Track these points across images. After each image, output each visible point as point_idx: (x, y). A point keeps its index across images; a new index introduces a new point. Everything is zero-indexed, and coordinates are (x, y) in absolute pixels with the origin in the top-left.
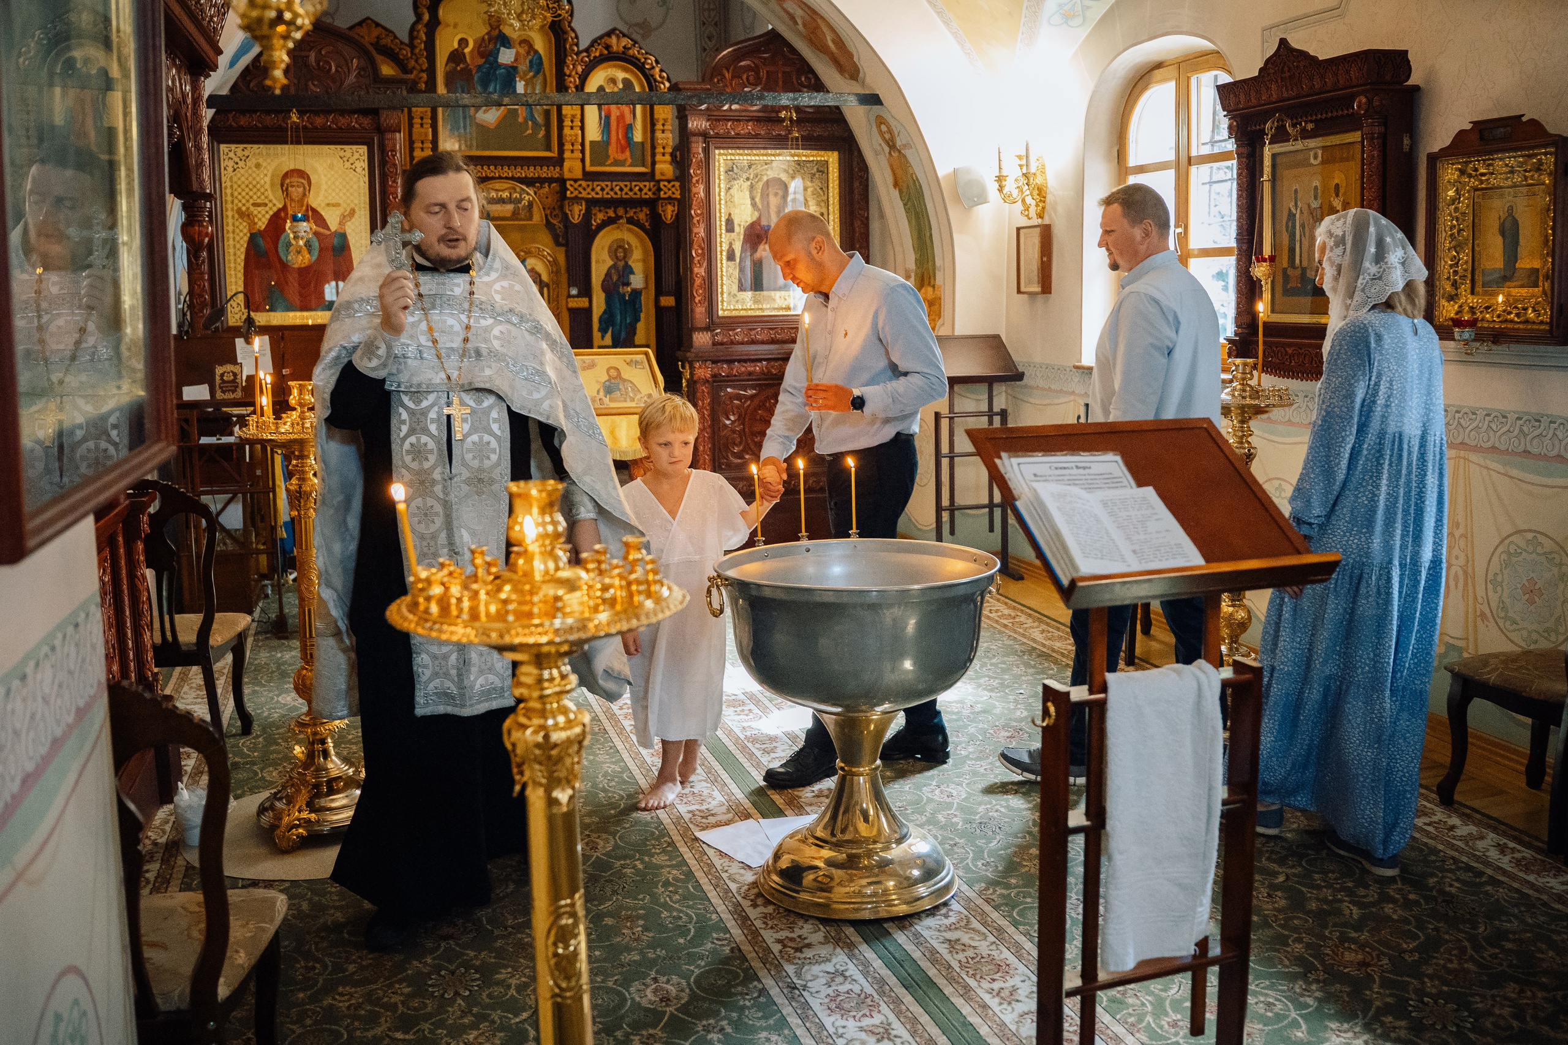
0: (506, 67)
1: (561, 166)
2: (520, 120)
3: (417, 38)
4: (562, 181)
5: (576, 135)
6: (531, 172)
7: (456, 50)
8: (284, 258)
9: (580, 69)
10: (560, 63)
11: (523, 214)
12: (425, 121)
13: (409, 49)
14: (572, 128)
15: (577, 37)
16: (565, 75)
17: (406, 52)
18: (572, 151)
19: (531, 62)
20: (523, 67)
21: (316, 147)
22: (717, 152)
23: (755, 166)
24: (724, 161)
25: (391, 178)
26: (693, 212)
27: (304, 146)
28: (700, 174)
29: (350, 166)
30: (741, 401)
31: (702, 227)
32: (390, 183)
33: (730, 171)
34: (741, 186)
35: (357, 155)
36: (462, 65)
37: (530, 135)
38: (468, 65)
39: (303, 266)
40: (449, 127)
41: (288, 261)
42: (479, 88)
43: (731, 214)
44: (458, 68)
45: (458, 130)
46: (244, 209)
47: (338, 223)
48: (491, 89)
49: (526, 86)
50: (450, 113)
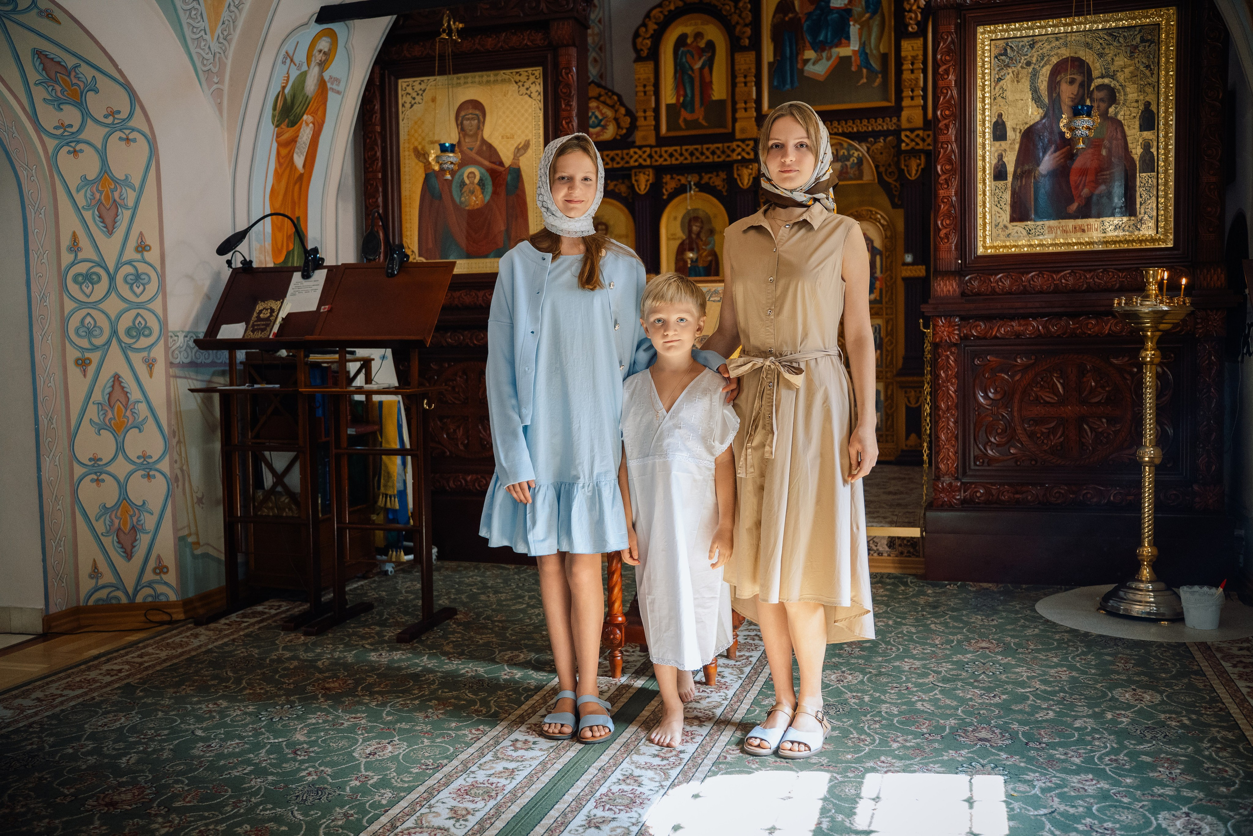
0: (838, 10)
1: (899, 117)
2: (853, 69)
4: (897, 133)
5: (917, 79)
6: (864, 126)
8: (457, 200)
9: (922, 2)
12: (748, 79)
13: (732, 4)
14: (912, 71)
16: (905, 9)
18: (912, 98)
19: (867, 2)
20: (857, 9)
21: (492, 73)
22: (980, 29)
23: (1040, 44)
24: (992, 40)
25: (565, 100)
26: (939, 113)
27: (480, 73)
28: (950, 61)
29: (525, 91)
30: (1008, 375)
31: (952, 133)
32: (563, 106)
33: (1002, 55)
34: (1018, 74)
35: (532, 78)
36: (790, 15)
37: (864, 83)
38: (797, 13)
39: (476, 207)
40: (775, 84)
41: (461, 203)
42: (808, 38)
43: (1000, 115)
44: (787, 19)
45: (784, 86)
46: (420, 148)
47: (512, 157)
48: (821, 38)
49: (861, 30)
50: (777, 68)
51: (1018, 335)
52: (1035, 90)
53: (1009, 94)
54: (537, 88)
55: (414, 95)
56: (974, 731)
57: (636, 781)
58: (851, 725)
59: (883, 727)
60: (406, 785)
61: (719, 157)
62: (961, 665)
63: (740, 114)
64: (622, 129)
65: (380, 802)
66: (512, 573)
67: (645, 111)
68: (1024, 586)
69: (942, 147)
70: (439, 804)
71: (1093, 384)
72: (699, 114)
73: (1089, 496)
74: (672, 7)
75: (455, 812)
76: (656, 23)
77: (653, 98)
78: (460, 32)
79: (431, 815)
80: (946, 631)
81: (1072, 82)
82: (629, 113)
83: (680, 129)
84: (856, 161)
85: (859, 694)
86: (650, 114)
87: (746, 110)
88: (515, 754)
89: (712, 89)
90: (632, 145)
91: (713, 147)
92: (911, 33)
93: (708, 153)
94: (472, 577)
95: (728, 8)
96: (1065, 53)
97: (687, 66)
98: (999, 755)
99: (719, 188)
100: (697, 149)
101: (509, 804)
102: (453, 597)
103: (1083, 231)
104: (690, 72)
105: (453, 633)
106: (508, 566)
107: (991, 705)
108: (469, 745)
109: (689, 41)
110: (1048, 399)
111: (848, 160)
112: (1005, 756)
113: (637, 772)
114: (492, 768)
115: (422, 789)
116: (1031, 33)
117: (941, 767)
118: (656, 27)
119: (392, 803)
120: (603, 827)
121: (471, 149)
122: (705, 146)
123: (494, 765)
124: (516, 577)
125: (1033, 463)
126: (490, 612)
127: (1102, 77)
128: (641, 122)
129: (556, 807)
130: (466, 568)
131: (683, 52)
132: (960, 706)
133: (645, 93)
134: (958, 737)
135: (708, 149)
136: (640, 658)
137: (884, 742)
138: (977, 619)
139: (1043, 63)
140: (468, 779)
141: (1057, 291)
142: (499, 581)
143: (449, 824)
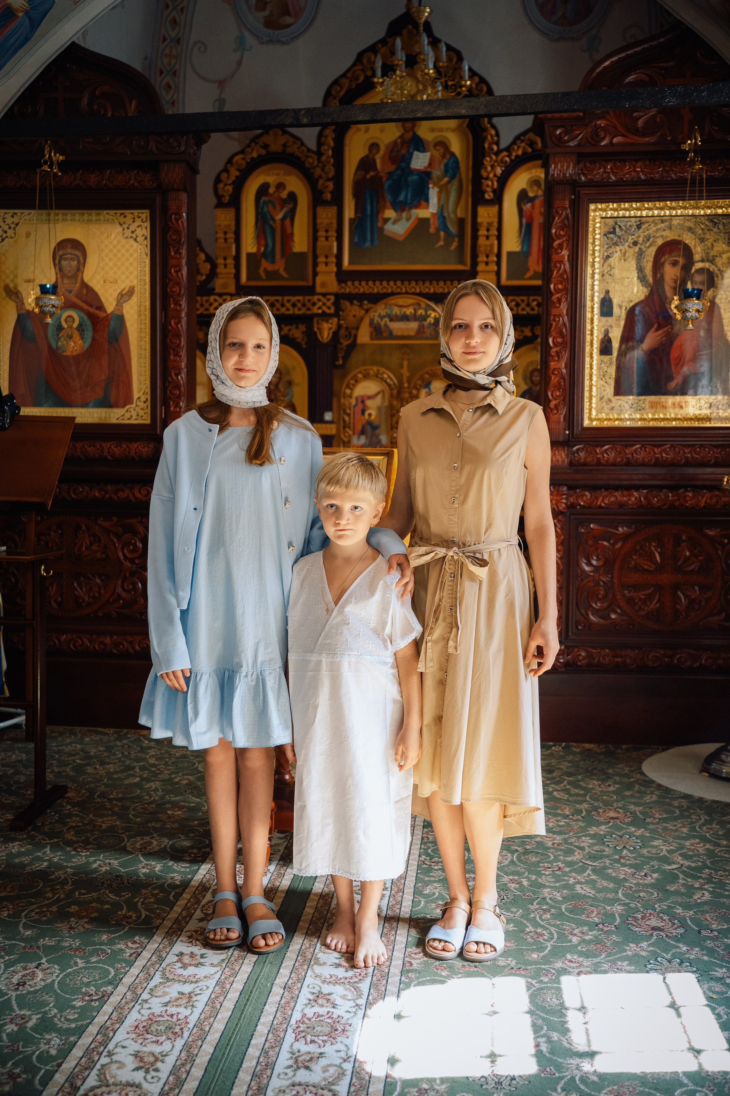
0: (419, 172)
2: (432, 230)
3: (324, 144)
5: (492, 246)
7: (367, 157)
8: (54, 346)
9: (499, 171)
10: (477, 165)
11: (428, 332)
12: (329, 234)
13: (315, 157)
14: (487, 237)
15: (497, 134)
16: (482, 177)
17: (312, 160)
18: (487, 264)
19: (446, 165)
20: (436, 173)
21: (94, 212)
22: (592, 207)
23: (646, 225)
24: (602, 218)
25: (174, 247)
26: (552, 286)
27: (80, 211)
28: (563, 236)
29: (130, 235)
30: (609, 542)
31: (564, 307)
32: (173, 253)
33: (610, 233)
34: (625, 253)
35: (138, 222)
36: (372, 173)
37: (441, 246)
38: (378, 172)
39: (74, 354)
40: (356, 240)
41: (58, 348)
42: (389, 197)
43: (607, 292)
44: (368, 176)
45: (364, 243)
46: (11, 286)
47: (115, 303)
48: (402, 198)
49: (440, 193)
50: (357, 225)
51: (621, 505)
52: (640, 270)
53: (616, 272)
54: (144, 231)
55: (6, 228)
56: (643, 918)
57: (328, 1000)
58: (522, 916)
59: (554, 916)
60: (73, 1025)
61: (299, 309)
62: (600, 839)
63: (321, 268)
64: (202, 275)
65: (48, 1052)
66: (112, 739)
67: (225, 259)
68: (624, 747)
69: (554, 320)
70: (118, 1050)
71: (688, 553)
72: (280, 266)
73: (683, 659)
74: (255, 155)
75: (141, 1060)
76: (238, 170)
77: (234, 246)
78: (61, 165)
79: (114, 1067)
80: (571, 799)
81: (675, 264)
82: (209, 259)
83: (260, 279)
84: (432, 321)
85: (516, 878)
86: (230, 261)
87: (326, 264)
88: (186, 973)
89: (293, 240)
90: (211, 292)
91: (294, 299)
92: (488, 201)
93: (288, 305)
94: (70, 743)
95: (311, 160)
96: (670, 236)
97: (269, 216)
98: (678, 947)
99: (299, 340)
100: (277, 301)
101: (200, 1043)
102: (56, 770)
103: (681, 407)
104: (271, 222)
105: (70, 815)
106: (106, 730)
107: (646, 886)
108: (131, 964)
109: (271, 190)
110: (646, 567)
111: (425, 320)
112: (685, 948)
113: (326, 989)
114: (165, 994)
115: (93, 1029)
116: (639, 213)
117: (629, 965)
118: (238, 173)
119: (65, 1052)
120: (313, 1066)
121: (70, 292)
122: (286, 298)
123: (167, 990)
124: (118, 743)
125: (631, 627)
126: (103, 788)
127: (703, 261)
128: (220, 269)
129: (253, 1042)
130: (61, 734)
131: (264, 202)
132: (619, 888)
133: (226, 240)
134: (630, 926)
135: (288, 301)
136: (281, 841)
137: (562, 937)
138: (593, 784)
139: (648, 244)
140: (142, 1011)
141: (658, 463)
142: (102, 749)
143: (138, 1077)
